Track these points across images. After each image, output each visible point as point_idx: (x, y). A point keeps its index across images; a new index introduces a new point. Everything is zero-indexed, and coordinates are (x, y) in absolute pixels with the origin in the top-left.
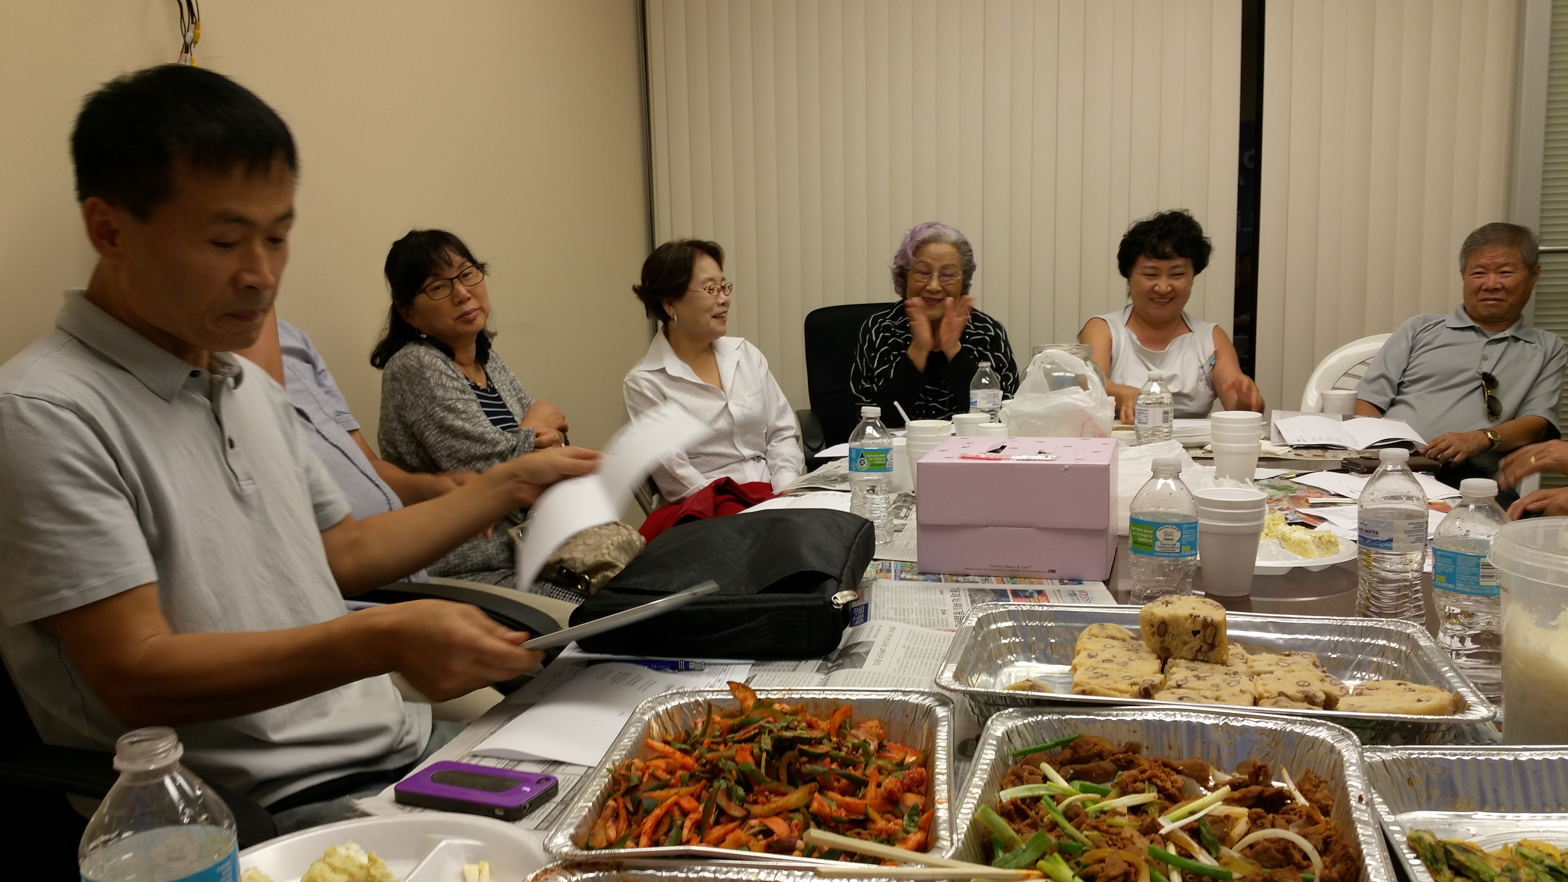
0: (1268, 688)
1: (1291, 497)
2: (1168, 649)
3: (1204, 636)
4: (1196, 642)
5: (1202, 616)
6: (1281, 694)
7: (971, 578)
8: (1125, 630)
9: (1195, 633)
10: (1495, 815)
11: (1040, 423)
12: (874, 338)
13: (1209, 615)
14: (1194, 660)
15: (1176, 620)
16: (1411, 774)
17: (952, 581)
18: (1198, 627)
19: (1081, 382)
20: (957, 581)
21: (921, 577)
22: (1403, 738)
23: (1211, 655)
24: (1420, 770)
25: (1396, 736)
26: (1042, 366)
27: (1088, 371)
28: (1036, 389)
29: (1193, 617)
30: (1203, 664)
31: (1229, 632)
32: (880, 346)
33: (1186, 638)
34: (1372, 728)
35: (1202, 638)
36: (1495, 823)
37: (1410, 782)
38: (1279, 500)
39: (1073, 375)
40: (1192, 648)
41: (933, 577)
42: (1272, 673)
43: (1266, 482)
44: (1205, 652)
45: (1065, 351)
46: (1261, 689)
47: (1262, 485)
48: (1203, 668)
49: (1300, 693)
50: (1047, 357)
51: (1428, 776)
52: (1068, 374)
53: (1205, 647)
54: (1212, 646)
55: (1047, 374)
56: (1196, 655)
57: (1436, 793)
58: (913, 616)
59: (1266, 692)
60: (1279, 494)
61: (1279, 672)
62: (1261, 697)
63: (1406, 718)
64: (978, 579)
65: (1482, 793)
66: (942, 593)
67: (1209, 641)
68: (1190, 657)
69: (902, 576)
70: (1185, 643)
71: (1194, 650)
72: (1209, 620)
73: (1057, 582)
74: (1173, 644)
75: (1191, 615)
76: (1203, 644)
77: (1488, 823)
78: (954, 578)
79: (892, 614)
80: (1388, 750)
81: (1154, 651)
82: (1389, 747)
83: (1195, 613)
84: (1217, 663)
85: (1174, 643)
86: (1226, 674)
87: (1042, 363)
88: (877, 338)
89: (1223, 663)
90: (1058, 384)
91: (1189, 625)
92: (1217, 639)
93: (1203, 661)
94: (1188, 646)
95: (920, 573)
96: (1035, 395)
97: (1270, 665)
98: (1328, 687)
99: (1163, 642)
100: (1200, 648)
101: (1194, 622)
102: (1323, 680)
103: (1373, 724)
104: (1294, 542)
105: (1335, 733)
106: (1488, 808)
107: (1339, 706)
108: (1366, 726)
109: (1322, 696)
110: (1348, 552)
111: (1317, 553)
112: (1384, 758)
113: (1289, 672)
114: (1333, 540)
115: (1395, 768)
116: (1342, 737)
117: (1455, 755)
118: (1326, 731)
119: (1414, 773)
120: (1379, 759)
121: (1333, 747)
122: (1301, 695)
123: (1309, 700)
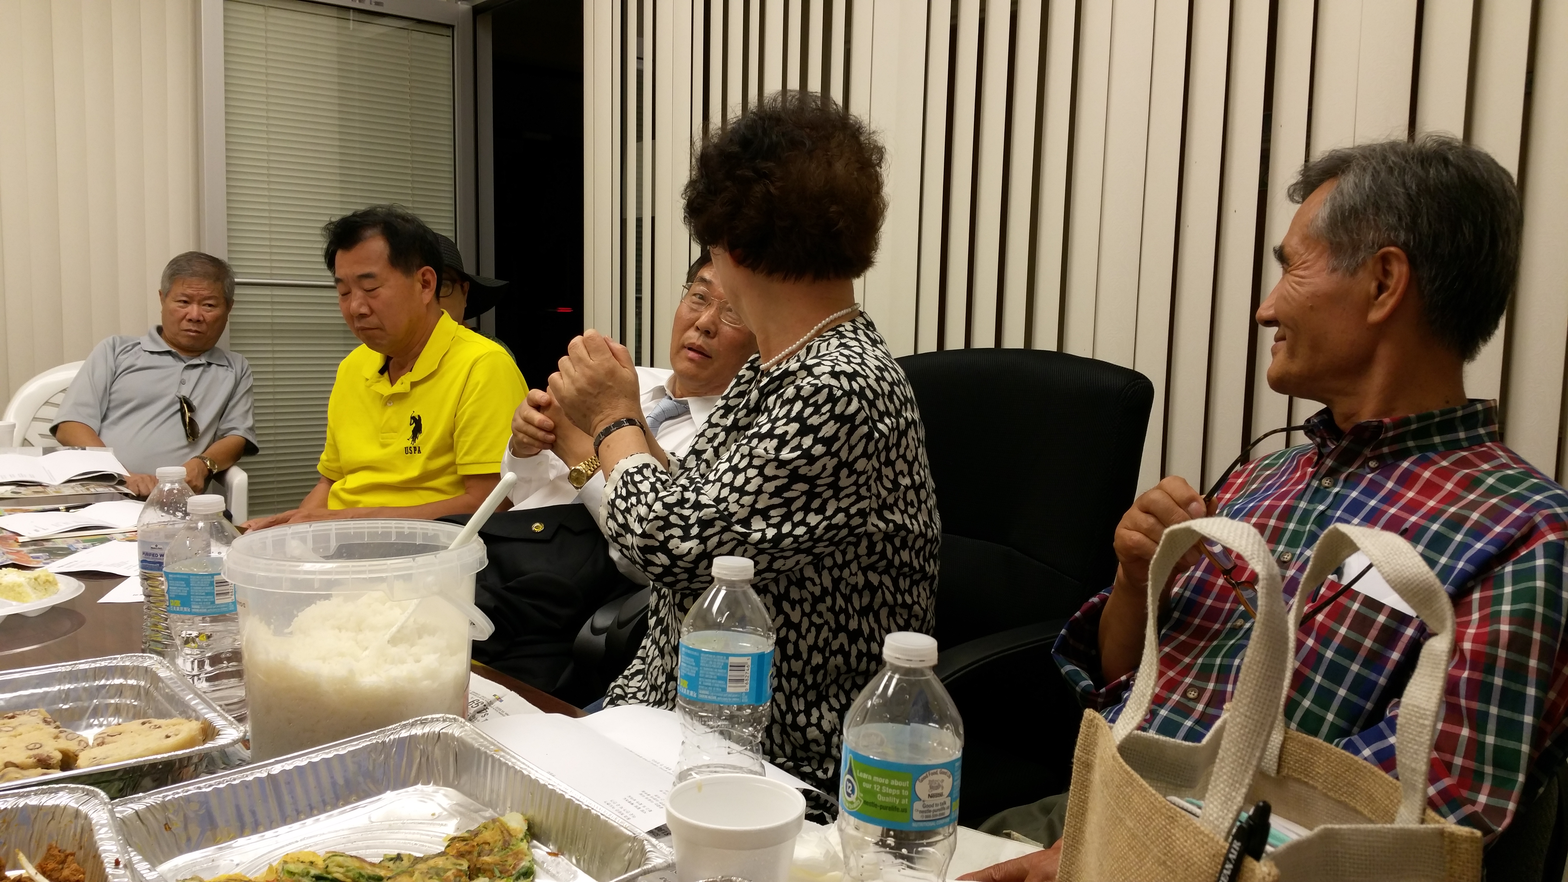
6: (9, 765)
10: (254, 838)
16: (167, 818)
22: (154, 781)
24: (176, 811)
25: (147, 781)
34: (122, 779)
36: (255, 845)
37: (167, 827)
49: (31, 758)
51: (185, 815)
57: (194, 832)
63: (157, 759)
65: (240, 818)
77: (249, 847)
80: (140, 799)
82: (141, 794)
98: (64, 744)
102: (56, 737)
103: (120, 774)
104: (6, 587)
105: (77, 795)
106: (247, 831)
107: (80, 762)
108: (113, 778)
109: (58, 756)
110: (70, 589)
111: (34, 596)
112: (137, 809)
113: (15, 736)
114: (51, 579)
115: (149, 816)
116: (87, 798)
117: (211, 786)
118: (67, 796)
119: (170, 816)
120: (130, 811)
121: (77, 813)
122: (32, 761)
123: (44, 763)
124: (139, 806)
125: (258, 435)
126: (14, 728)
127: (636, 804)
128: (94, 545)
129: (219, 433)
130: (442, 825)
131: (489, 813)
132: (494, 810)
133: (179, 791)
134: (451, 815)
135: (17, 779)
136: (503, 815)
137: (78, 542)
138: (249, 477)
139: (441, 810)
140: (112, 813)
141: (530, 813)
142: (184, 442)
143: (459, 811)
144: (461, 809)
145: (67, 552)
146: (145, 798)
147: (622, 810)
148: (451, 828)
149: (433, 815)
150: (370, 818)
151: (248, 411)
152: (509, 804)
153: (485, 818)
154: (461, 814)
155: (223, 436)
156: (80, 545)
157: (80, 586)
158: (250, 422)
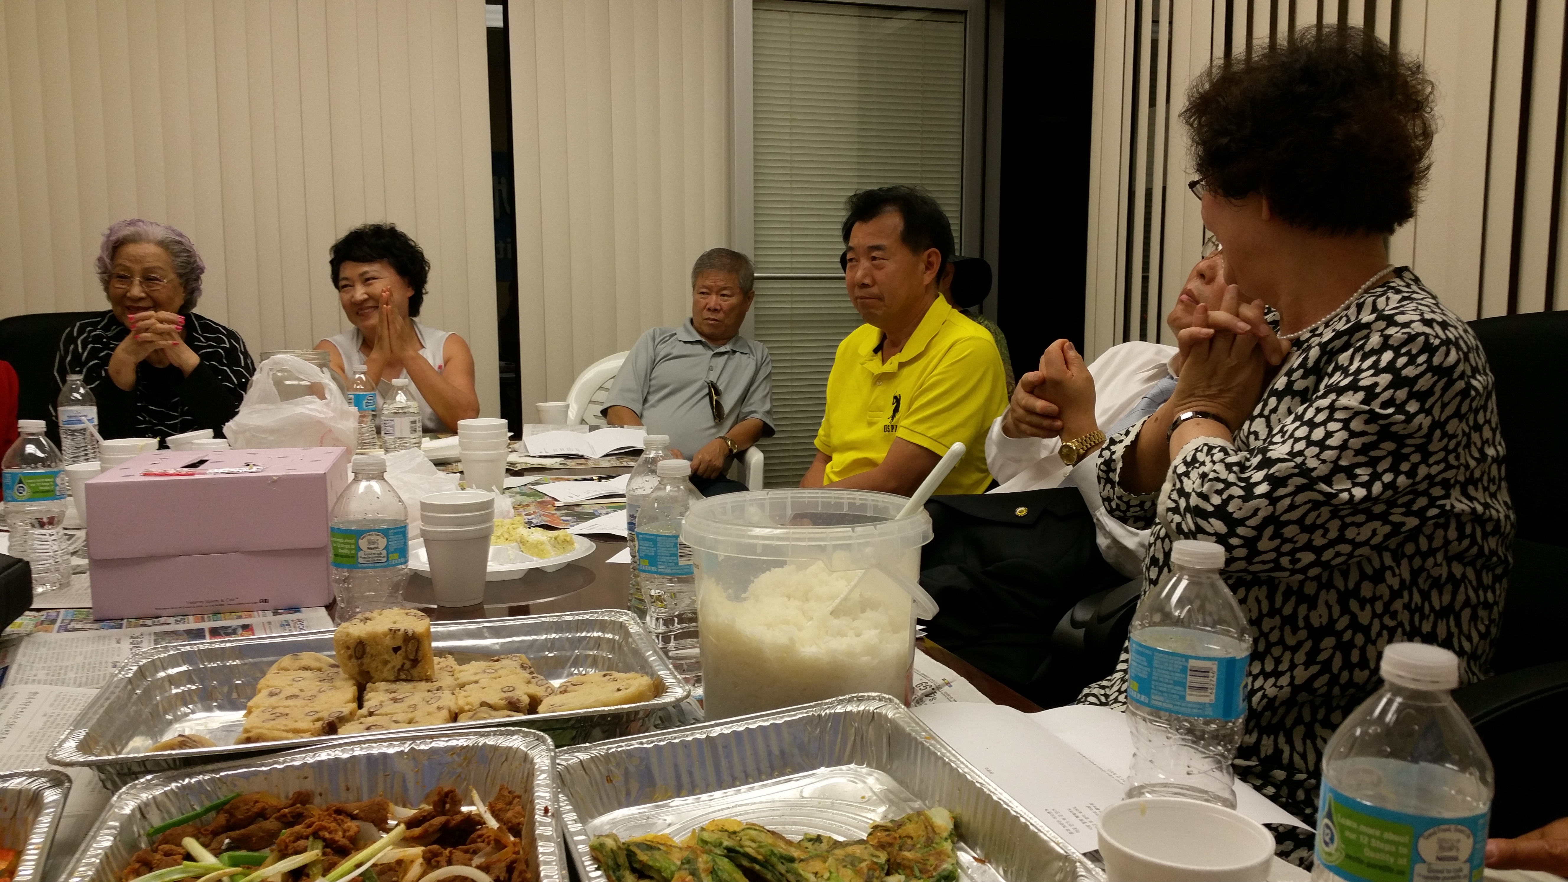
0: (470, 699)
1: (539, 502)
2: (368, 672)
3: (406, 651)
4: (397, 660)
5: (402, 630)
6: (483, 704)
7: (162, 620)
8: (325, 658)
9: (396, 650)
10: (690, 799)
11: (271, 438)
12: (80, 350)
13: (411, 627)
14: (397, 680)
15: (374, 638)
16: (610, 771)
17: (136, 626)
18: (399, 643)
19: (317, 390)
20: (143, 625)
21: (96, 625)
22: (604, 732)
23: (415, 672)
24: (618, 765)
25: (597, 732)
26: (271, 373)
27: (325, 378)
28: (265, 399)
29: (393, 632)
30: (404, 684)
31: (434, 644)
32: (89, 359)
33: (386, 657)
34: (572, 727)
35: (404, 655)
36: (690, 807)
37: (609, 779)
38: (527, 506)
39: (308, 383)
40: (394, 667)
41: (113, 624)
42: (476, 682)
43: (518, 490)
44: (408, 670)
45: (297, 356)
46: (461, 702)
47: (513, 493)
48: (404, 688)
49: (502, 700)
50: (276, 363)
51: (626, 769)
52: (302, 383)
53: (408, 664)
54: (415, 662)
55: (278, 383)
56: (399, 675)
57: (634, 786)
58: (71, 675)
59: (468, 704)
60: (527, 500)
61: (484, 681)
62: (462, 711)
63: (603, 711)
64: (171, 620)
65: (678, 778)
66: (118, 641)
67: (412, 657)
68: (392, 678)
69: (70, 626)
70: (386, 663)
71: (396, 669)
72: (410, 632)
73: (269, 613)
74: (371, 665)
75: (391, 630)
76: (405, 661)
77: (684, 809)
78: (141, 622)
79: (41, 675)
80: (586, 748)
81: (352, 677)
82: (588, 744)
83: (395, 627)
84: (421, 680)
85: (374, 665)
86: (429, 691)
87: (271, 370)
88: (84, 349)
89: (428, 679)
90: (288, 393)
91: (389, 642)
92: (420, 653)
93: (406, 680)
94: (389, 666)
95: (97, 621)
96: (264, 406)
97: (476, 674)
98: (534, 689)
99: (361, 665)
100: (402, 666)
101: (394, 638)
102: (529, 682)
103: (573, 722)
104: (532, 544)
105: (530, 739)
106: (684, 792)
107: (540, 708)
108: (566, 726)
109: (526, 700)
110: (582, 549)
111: (553, 553)
112: (581, 758)
113: (495, 678)
114: (568, 539)
115: (593, 766)
116: (537, 742)
117: (652, 742)
118: (521, 739)
119: (612, 768)
120: (576, 760)
121: (526, 755)
122: (504, 702)
123: (513, 706)
124: (584, 756)
125: (774, 419)
126: (496, 671)
127: (1081, 817)
128: (614, 511)
129: (741, 416)
130: (870, 810)
131: (917, 805)
132: (924, 801)
133: (623, 744)
134: (882, 802)
135: (485, 718)
136: (930, 808)
137: (603, 508)
138: (765, 458)
139: (870, 794)
140: (553, 759)
141: (958, 810)
142: (712, 423)
143: (888, 798)
144: (892, 797)
145: (592, 516)
146: (591, 748)
147: (1063, 822)
148: (877, 815)
149: (863, 798)
150: (801, 792)
151: (766, 396)
152: (937, 798)
153: (912, 808)
154: (891, 802)
155: (744, 419)
156: (604, 511)
157: (592, 546)
158: (767, 406)
